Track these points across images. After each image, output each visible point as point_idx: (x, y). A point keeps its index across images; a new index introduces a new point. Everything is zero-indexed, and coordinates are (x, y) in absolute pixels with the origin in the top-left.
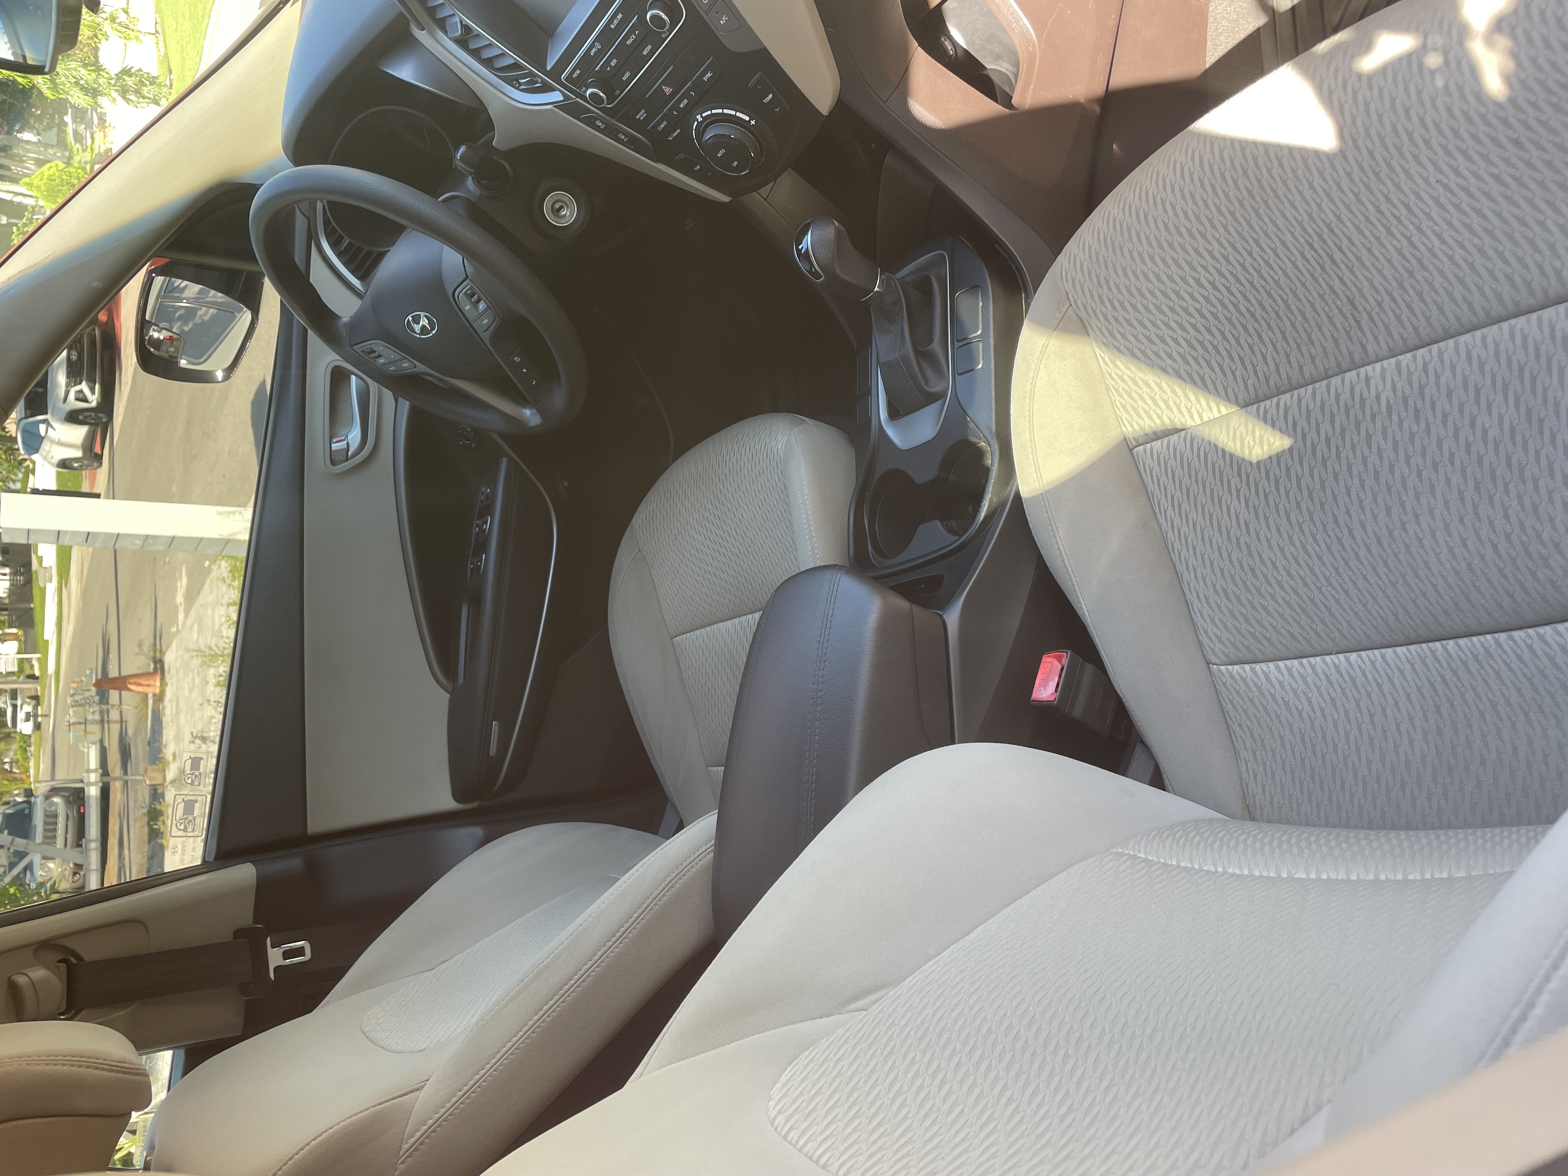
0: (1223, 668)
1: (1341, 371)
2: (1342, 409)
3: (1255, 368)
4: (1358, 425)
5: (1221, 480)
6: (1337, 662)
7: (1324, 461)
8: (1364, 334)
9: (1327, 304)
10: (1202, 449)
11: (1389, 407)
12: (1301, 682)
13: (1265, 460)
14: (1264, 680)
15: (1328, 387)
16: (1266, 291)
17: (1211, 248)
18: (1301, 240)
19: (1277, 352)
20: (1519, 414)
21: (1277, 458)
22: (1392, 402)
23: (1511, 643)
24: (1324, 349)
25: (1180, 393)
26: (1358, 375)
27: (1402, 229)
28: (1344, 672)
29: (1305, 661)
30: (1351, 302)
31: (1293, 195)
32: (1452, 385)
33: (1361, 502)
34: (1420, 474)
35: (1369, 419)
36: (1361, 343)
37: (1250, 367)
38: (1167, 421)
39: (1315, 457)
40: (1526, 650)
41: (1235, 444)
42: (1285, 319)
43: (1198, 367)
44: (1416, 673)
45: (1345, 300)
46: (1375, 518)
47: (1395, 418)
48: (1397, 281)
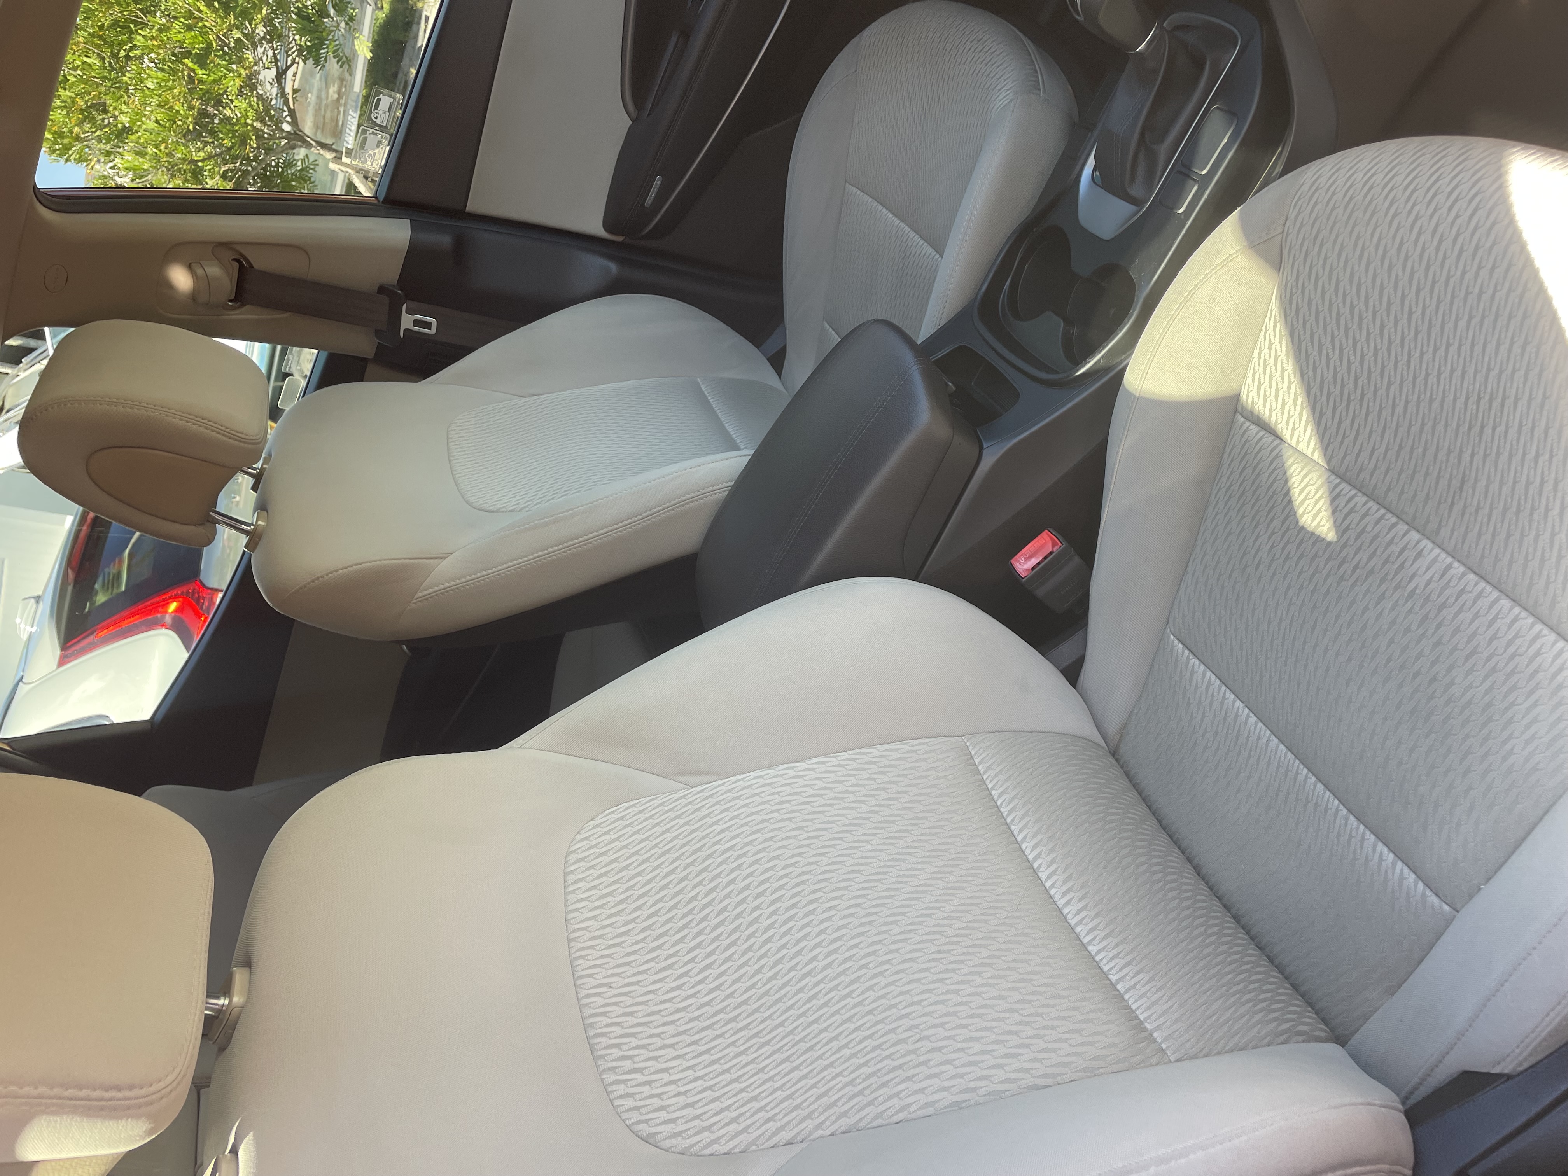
0: (1172, 637)
1: (1412, 526)
2: (1385, 556)
3: (1360, 451)
4: (1383, 580)
5: (1269, 512)
6: (1240, 712)
7: (1342, 578)
8: (1449, 516)
9: (1447, 461)
10: (1276, 472)
11: (1413, 593)
12: (1208, 701)
13: (1307, 532)
14: (1188, 674)
15: (1394, 525)
16: (1419, 397)
17: (1414, 309)
18: (1477, 385)
19: (1384, 458)
20: (1483, 698)
21: (1318, 539)
22: (1418, 591)
23: (1343, 822)
24: (1415, 495)
25: (1298, 408)
26: (1418, 542)
27: (1546, 469)
28: (1238, 723)
29: (1224, 688)
30: (1463, 482)
31: (1506, 337)
32: (1463, 627)
33: (1339, 634)
34: (1389, 660)
35: (1394, 585)
36: (1441, 521)
37: (1358, 446)
38: (1273, 419)
39: (1339, 568)
40: (1347, 837)
41: (1299, 495)
42: (1411, 438)
43: (1325, 403)
44: (1277, 773)
45: (1460, 476)
46: (1338, 654)
47: (1409, 605)
48: (1505, 504)
